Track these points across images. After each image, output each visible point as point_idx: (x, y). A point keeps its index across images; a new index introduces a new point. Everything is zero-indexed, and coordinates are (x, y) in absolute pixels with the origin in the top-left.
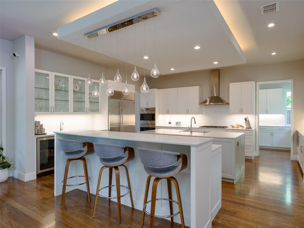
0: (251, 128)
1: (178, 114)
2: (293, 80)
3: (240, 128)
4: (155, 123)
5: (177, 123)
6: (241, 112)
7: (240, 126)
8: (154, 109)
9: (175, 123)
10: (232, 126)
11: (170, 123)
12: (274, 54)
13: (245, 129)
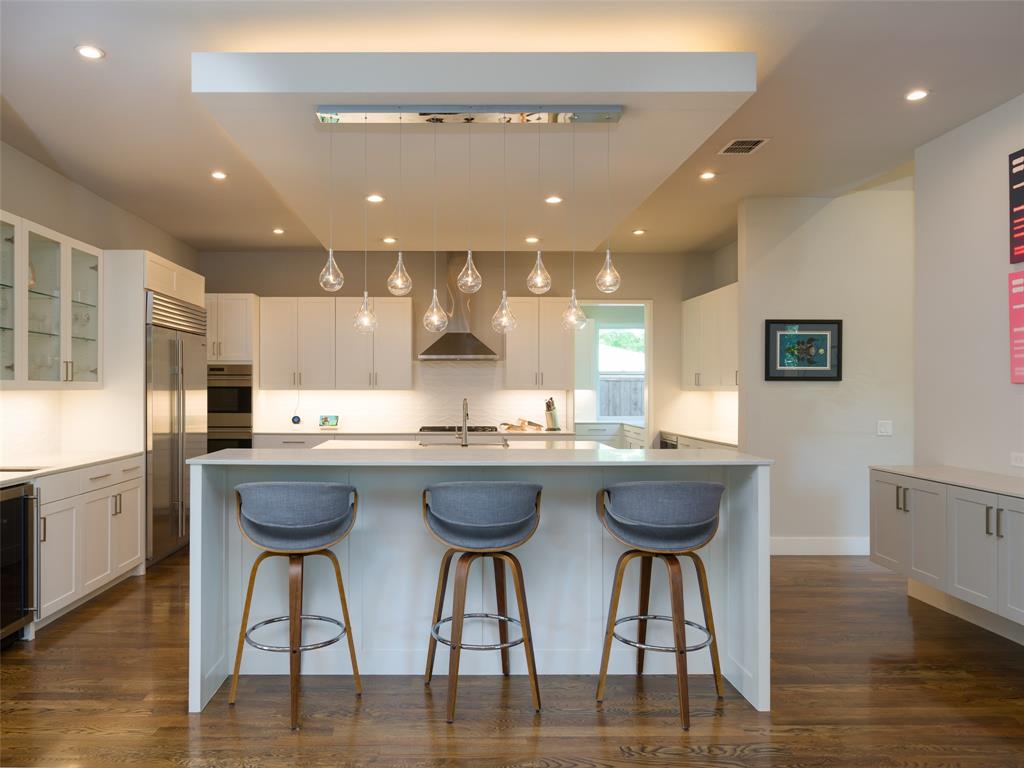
0: (559, 429)
1: (335, 387)
2: (651, 301)
3: (530, 430)
4: (250, 420)
5: (325, 420)
6: (539, 382)
7: (530, 423)
8: (245, 371)
9: (319, 422)
10: (505, 424)
11: (296, 420)
12: (639, 232)
13: (543, 431)
